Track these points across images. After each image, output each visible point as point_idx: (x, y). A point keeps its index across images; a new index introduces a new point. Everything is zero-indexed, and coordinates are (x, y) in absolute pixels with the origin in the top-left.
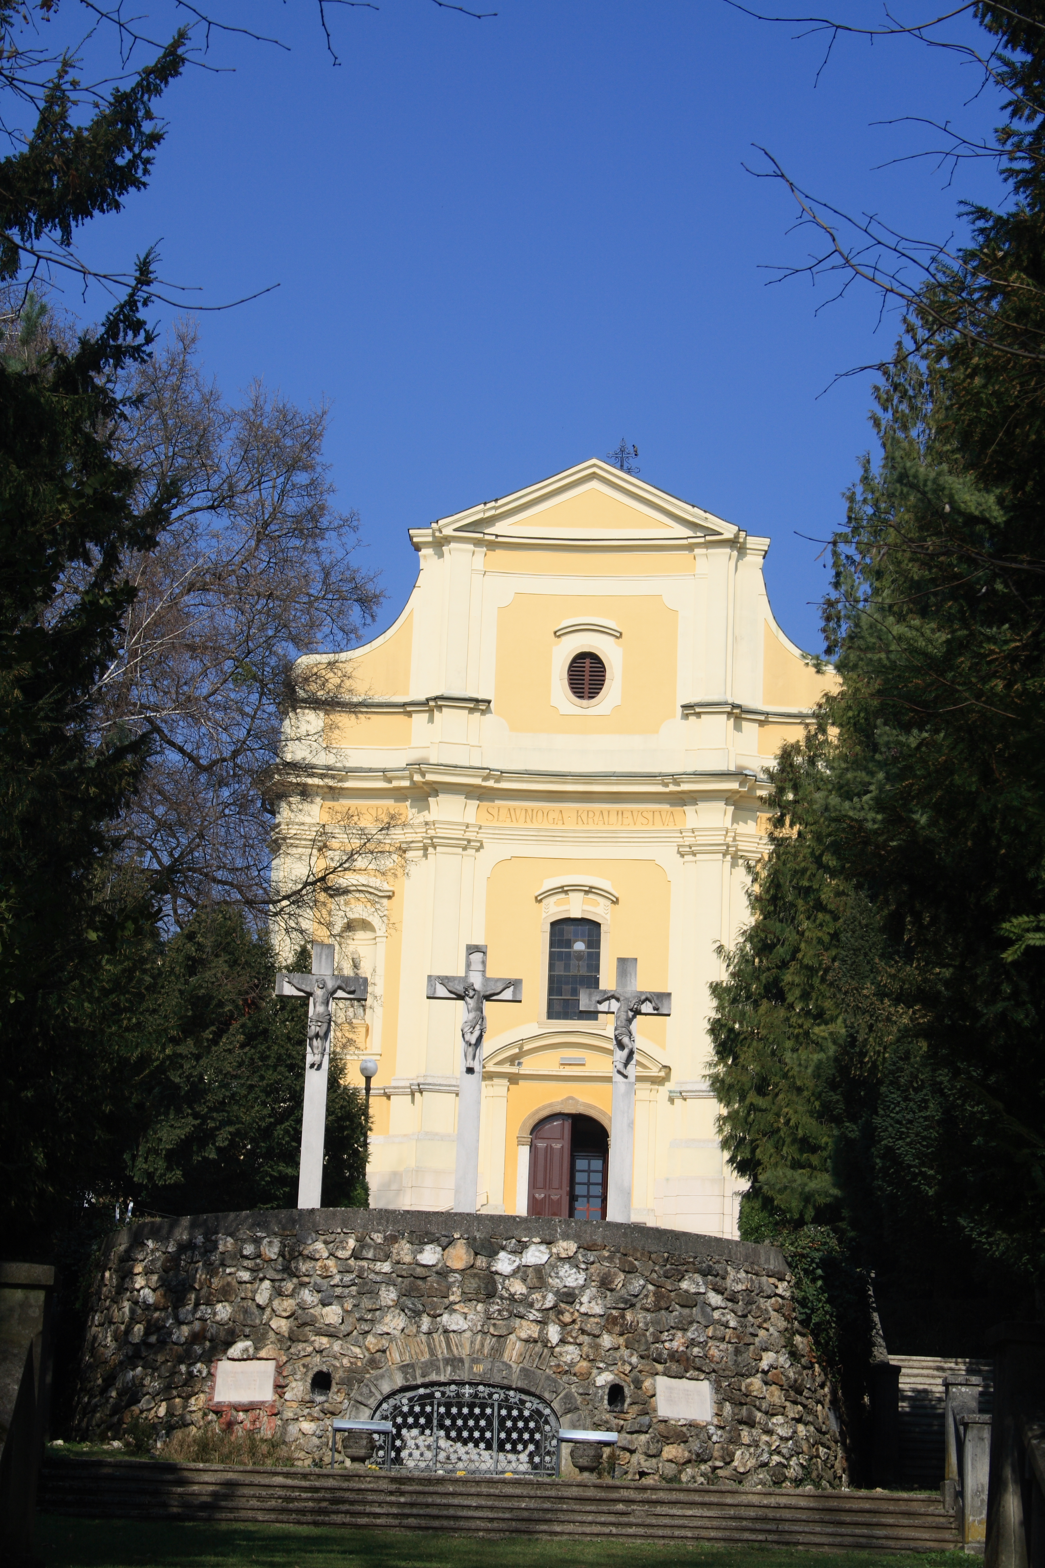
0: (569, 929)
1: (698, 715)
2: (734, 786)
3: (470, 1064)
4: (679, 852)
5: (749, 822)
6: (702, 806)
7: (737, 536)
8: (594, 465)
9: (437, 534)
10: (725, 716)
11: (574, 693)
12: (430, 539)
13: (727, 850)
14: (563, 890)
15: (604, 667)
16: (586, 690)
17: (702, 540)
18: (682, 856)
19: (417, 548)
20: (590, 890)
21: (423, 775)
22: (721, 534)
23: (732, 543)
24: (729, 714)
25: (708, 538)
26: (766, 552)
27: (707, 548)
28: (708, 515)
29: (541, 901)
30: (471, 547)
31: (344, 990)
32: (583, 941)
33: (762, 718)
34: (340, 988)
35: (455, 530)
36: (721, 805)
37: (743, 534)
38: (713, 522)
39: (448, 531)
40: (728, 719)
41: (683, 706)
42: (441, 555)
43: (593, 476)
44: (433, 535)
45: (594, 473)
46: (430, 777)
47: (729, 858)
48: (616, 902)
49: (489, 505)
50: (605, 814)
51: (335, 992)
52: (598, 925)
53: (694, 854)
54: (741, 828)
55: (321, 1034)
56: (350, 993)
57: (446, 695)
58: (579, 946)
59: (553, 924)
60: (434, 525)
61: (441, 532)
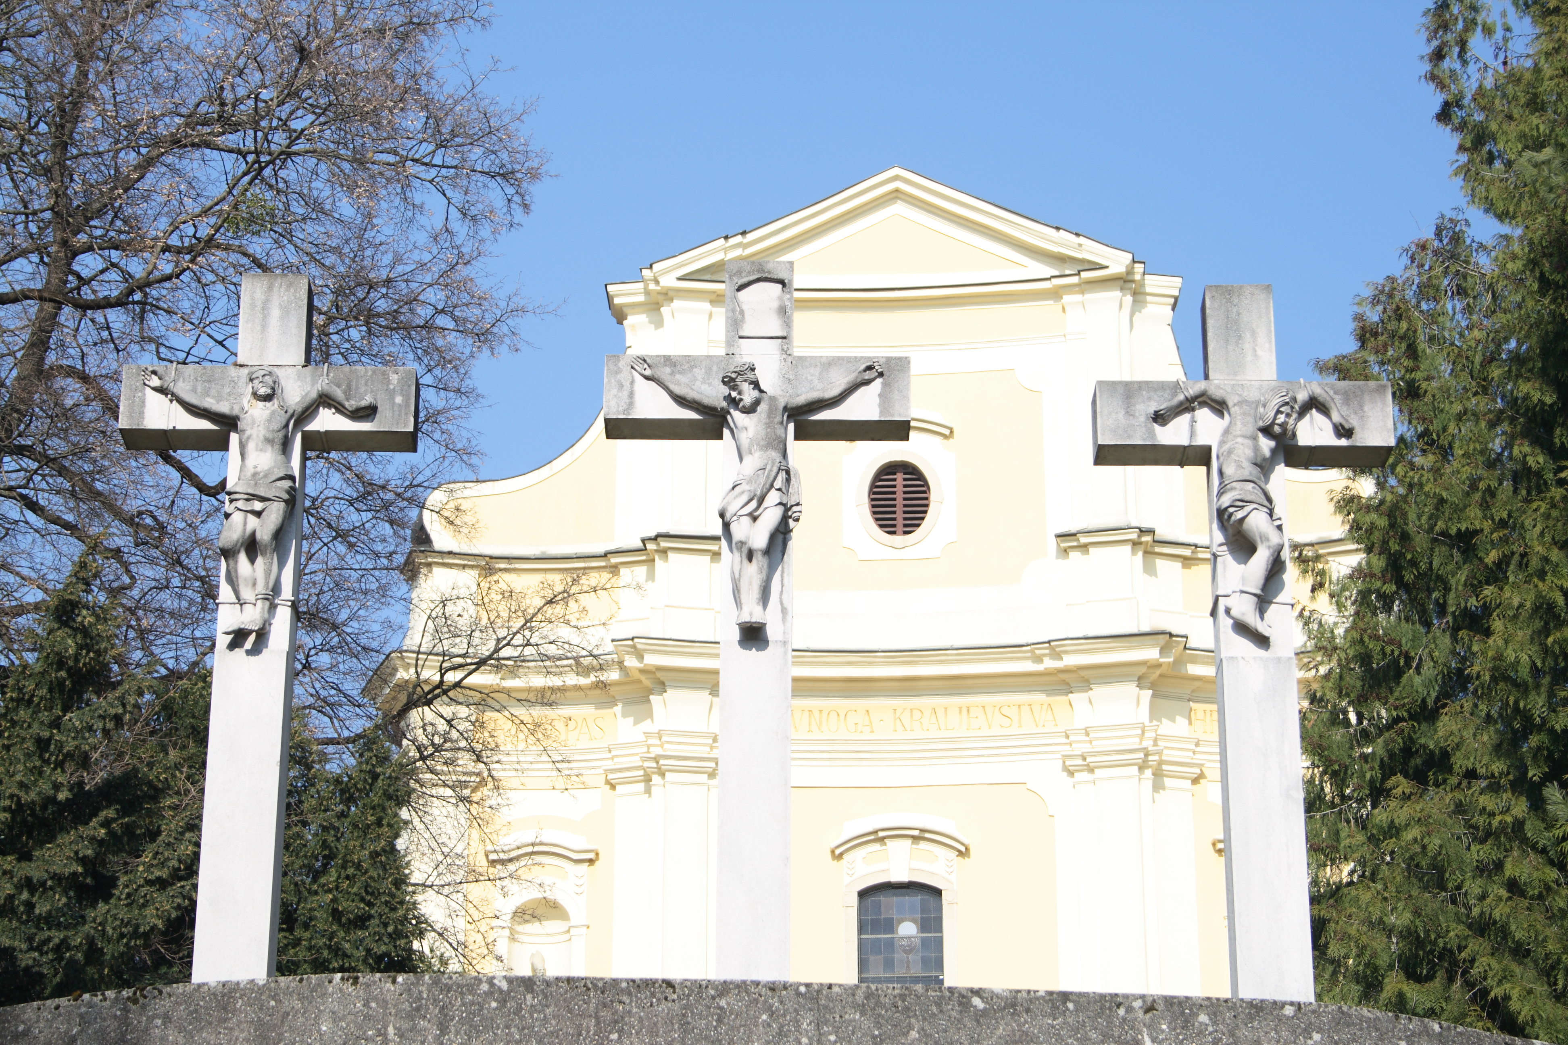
0: (890, 902)
1: (1084, 547)
2: (1150, 653)
3: (753, 613)
4: (1066, 769)
5: (1178, 718)
6: (1099, 692)
7: (1130, 272)
8: (896, 178)
9: (652, 286)
10: (1128, 548)
11: (881, 526)
12: (641, 298)
13: (1145, 761)
14: (877, 837)
15: (926, 484)
16: (900, 522)
17: (1075, 280)
18: (1071, 774)
19: (619, 316)
20: (920, 836)
21: (640, 657)
22: (1107, 267)
23: (1123, 281)
24: (1135, 544)
25: (1084, 275)
26: (1176, 299)
27: (1083, 292)
28: (1081, 240)
29: (841, 855)
30: (706, 306)
31: (340, 409)
32: (913, 921)
33: (1187, 552)
34: (325, 400)
35: (679, 279)
36: (1131, 688)
37: (1139, 268)
38: (1091, 250)
39: (669, 281)
40: (1134, 552)
41: (1058, 536)
42: (659, 323)
43: (896, 195)
44: (647, 292)
45: (897, 191)
46: (651, 660)
47: (1148, 773)
48: (964, 853)
49: (732, 241)
50: (940, 712)
51: (308, 413)
52: (937, 892)
53: (1091, 770)
54: (1166, 727)
55: (265, 534)
56: (359, 414)
57: (672, 533)
58: (908, 929)
59: (863, 894)
60: (646, 273)
61: (657, 282)
